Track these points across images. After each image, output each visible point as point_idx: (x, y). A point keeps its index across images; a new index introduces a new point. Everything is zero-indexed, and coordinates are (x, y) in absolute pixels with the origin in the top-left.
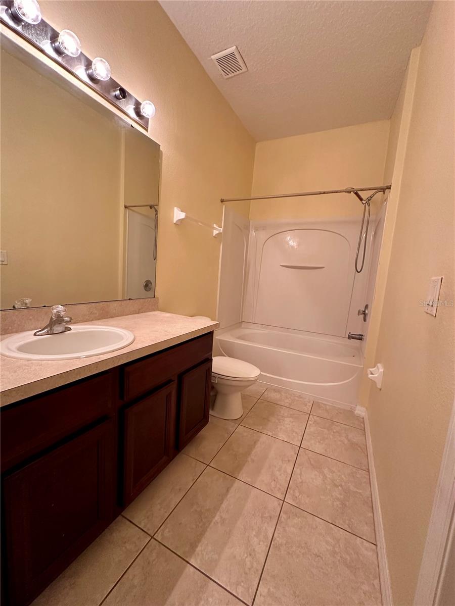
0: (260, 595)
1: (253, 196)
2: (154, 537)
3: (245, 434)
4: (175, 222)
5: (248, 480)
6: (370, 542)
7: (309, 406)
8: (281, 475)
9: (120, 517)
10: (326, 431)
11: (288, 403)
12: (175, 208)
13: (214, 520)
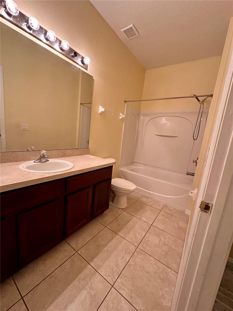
0: (117, 282)
1: (143, 99)
2: (77, 252)
3: (126, 216)
4: (99, 113)
5: (123, 236)
6: (175, 272)
7: (162, 207)
8: (139, 236)
9: (64, 242)
10: (167, 219)
11: (151, 204)
12: (100, 106)
13: (104, 250)
